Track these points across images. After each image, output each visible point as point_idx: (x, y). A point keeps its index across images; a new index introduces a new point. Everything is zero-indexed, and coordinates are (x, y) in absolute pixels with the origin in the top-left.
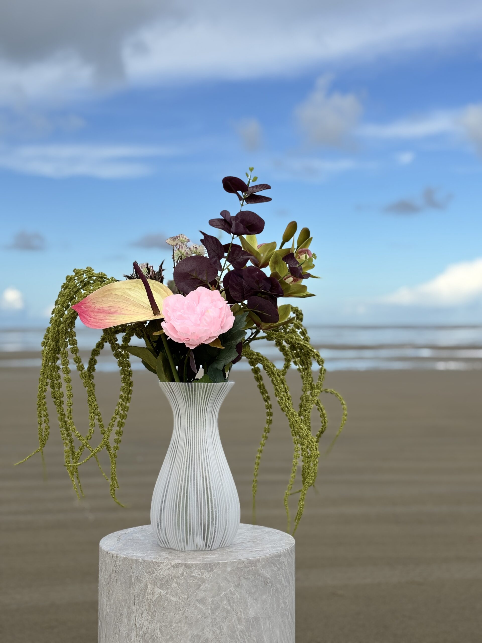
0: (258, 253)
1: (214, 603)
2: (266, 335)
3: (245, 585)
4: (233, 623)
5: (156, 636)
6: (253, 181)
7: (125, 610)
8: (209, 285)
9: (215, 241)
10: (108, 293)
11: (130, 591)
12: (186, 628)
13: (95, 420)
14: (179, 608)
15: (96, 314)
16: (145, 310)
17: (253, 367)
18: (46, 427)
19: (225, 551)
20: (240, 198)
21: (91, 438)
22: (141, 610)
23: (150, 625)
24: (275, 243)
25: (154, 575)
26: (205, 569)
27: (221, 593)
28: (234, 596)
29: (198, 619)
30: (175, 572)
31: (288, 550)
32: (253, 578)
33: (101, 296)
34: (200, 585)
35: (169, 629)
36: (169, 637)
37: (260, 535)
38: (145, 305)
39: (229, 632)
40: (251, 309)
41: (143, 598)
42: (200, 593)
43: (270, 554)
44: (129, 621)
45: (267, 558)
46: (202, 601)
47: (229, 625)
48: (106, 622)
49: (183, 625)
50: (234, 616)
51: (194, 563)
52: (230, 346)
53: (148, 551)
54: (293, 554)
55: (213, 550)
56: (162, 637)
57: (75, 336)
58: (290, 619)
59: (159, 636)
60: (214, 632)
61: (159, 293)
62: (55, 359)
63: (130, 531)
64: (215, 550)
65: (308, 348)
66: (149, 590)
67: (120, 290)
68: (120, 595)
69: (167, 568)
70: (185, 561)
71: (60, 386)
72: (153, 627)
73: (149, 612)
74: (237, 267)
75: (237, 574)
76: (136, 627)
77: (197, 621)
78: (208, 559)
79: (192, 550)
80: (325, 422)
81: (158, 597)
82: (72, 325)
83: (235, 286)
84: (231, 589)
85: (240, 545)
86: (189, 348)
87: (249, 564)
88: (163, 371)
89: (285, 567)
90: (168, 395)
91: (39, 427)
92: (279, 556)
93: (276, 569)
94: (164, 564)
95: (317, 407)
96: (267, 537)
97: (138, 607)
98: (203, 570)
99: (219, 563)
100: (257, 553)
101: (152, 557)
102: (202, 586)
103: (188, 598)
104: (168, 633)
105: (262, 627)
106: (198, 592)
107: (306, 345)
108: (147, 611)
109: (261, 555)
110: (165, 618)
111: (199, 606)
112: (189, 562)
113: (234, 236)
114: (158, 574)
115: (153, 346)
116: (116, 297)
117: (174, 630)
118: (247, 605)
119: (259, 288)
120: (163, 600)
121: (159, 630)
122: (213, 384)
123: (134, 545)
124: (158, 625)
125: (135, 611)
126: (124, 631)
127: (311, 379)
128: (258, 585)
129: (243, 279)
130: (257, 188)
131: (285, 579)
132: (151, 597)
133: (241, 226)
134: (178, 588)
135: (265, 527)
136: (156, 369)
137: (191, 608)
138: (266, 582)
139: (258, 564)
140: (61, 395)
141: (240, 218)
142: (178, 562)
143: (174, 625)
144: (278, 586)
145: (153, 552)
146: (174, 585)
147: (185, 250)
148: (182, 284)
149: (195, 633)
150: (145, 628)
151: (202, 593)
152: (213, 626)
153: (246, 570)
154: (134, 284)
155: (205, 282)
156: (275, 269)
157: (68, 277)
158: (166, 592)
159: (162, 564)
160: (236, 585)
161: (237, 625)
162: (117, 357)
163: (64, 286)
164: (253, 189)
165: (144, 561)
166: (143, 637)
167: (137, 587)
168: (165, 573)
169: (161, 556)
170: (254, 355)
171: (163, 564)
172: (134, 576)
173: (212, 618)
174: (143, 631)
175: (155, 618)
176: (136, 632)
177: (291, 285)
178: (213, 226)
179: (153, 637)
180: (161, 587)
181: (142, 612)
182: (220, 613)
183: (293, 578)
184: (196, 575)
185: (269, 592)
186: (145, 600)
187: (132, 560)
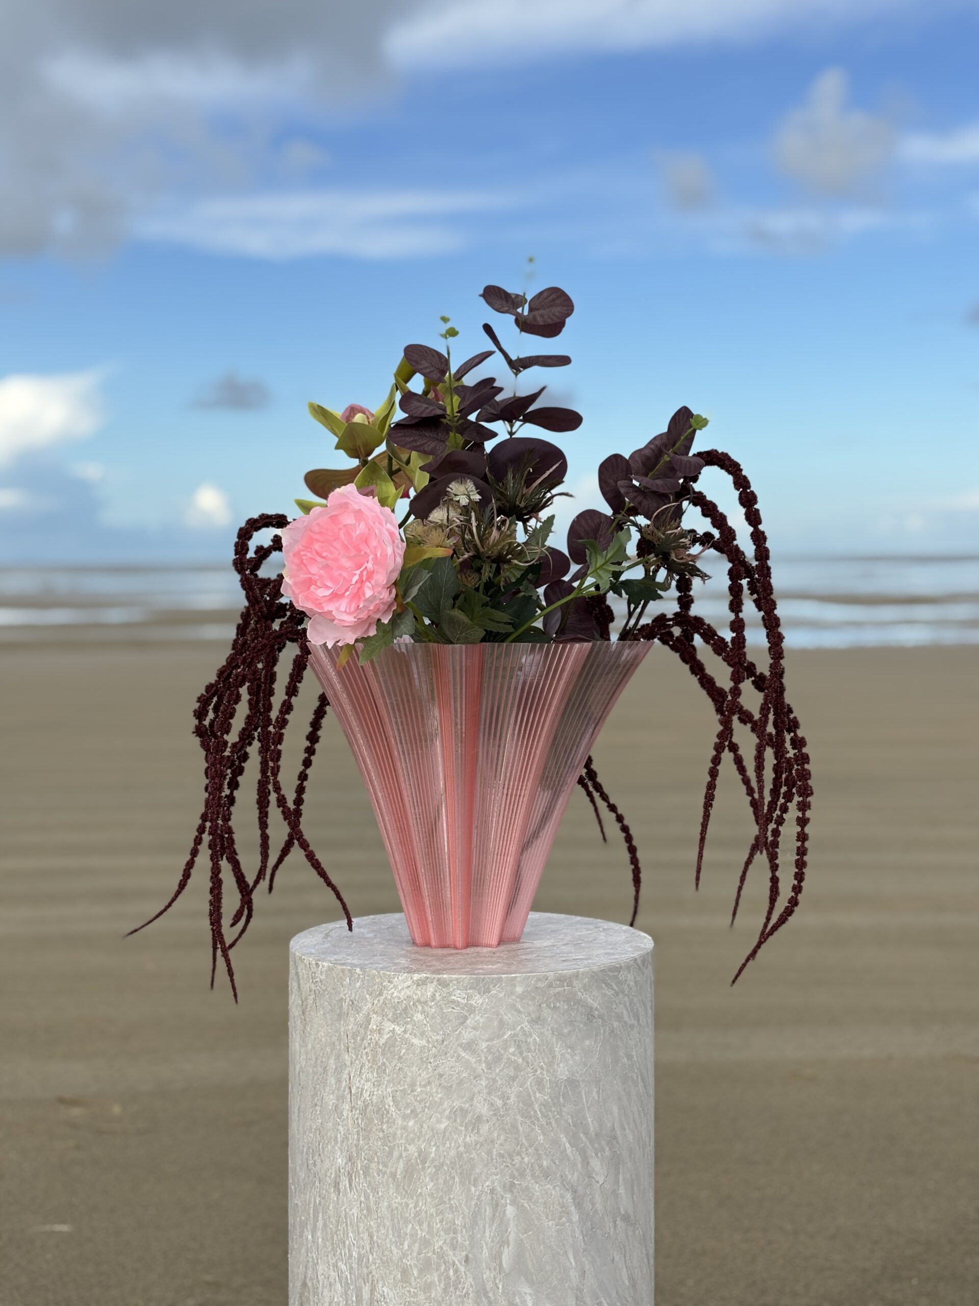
1: (492, 1051)
3: (550, 1019)
4: (527, 1088)
5: (385, 1109)
7: (332, 1061)
11: (340, 1028)
12: (440, 1095)
14: (427, 1059)
22: (360, 1061)
23: (376, 1089)
25: (382, 998)
26: (474, 988)
27: (504, 1034)
28: (530, 1040)
29: (462, 1080)
30: (419, 993)
31: (636, 960)
32: (566, 1007)
34: (466, 1018)
35: (409, 1096)
36: (409, 1111)
37: (589, 934)
39: (521, 1104)
41: (362, 1040)
42: (466, 1032)
43: (598, 964)
44: (339, 1081)
45: (593, 972)
46: (470, 1047)
47: (521, 1092)
48: (299, 1085)
49: (434, 1090)
50: (530, 1075)
51: (454, 976)
53: (376, 956)
54: (647, 967)
56: (397, 1111)
58: (640, 1087)
59: (392, 1109)
60: (492, 1105)
66: (373, 1026)
68: (323, 1034)
69: (406, 985)
70: (439, 974)
72: (380, 1092)
73: (374, 1066)
75: (534, 998)
76: (351, 1092)
77: (461, 1083)
78: (481, 971)
81: (389, 1038)
84: (523, 1025)
87: (558, 982)
89: (629, 991)
92: (618, 969)
93: (610, 993)
96: (603, 937)
97: (354, 1057)
98: (471, 991)
99: (500, 978)
100: (575, 963)
101: (380, 966)
102: (469, 1020)
103: (443, 1041)
104: (407, 1103)
105: (584, 1097)
106: (462, 1030)
108: (370, 1065)
109: (583, 967)
110: (402, 1076)
111: (463, 1055)
114: (389, 997)
117: (418, 1099)
118: (554, 1057)
120: (397, 1043)
121: (391, 1098)
123: (353, 946)
124: (389, 1090)
125: (348, 1063)
126: (331, 1100)
128: (575, 1022)
131: (629, 1013)
132: (377, 1039)
134: (425, 1023)
135: (601, 921)
137: (449, 1059)
138: (590, 1015)
139: (575, 982)
142: (425, 975)
145: (383, 957)
146: (418, 1017)
149: (457, 1104)
150: (366, 1095)
151: (470, 1033)
152: (489, 1093)
153: (552, 991)
158: (403, 1029)
159: (396, 979)
160: (532, 1020)
161: (535, 1093)
165: (364, 972)
166: (364, 1111)
167: (352, 1020)
168: (402, 995)
169: (395, 964)
171: (398, 978)
172: (348, 1000)
173: (488, 1079)
174: (362, 1099)
175: (384, 1076)
176: (351, 1101)
179: (381, 1112)
180: (393, 1021)
181: (362, 1067)
182: (503, 1069)
183: (646, 1013)
184: (459, 999)
185: (596, 1035)
186: (366, 1043)
187: (343, 970)
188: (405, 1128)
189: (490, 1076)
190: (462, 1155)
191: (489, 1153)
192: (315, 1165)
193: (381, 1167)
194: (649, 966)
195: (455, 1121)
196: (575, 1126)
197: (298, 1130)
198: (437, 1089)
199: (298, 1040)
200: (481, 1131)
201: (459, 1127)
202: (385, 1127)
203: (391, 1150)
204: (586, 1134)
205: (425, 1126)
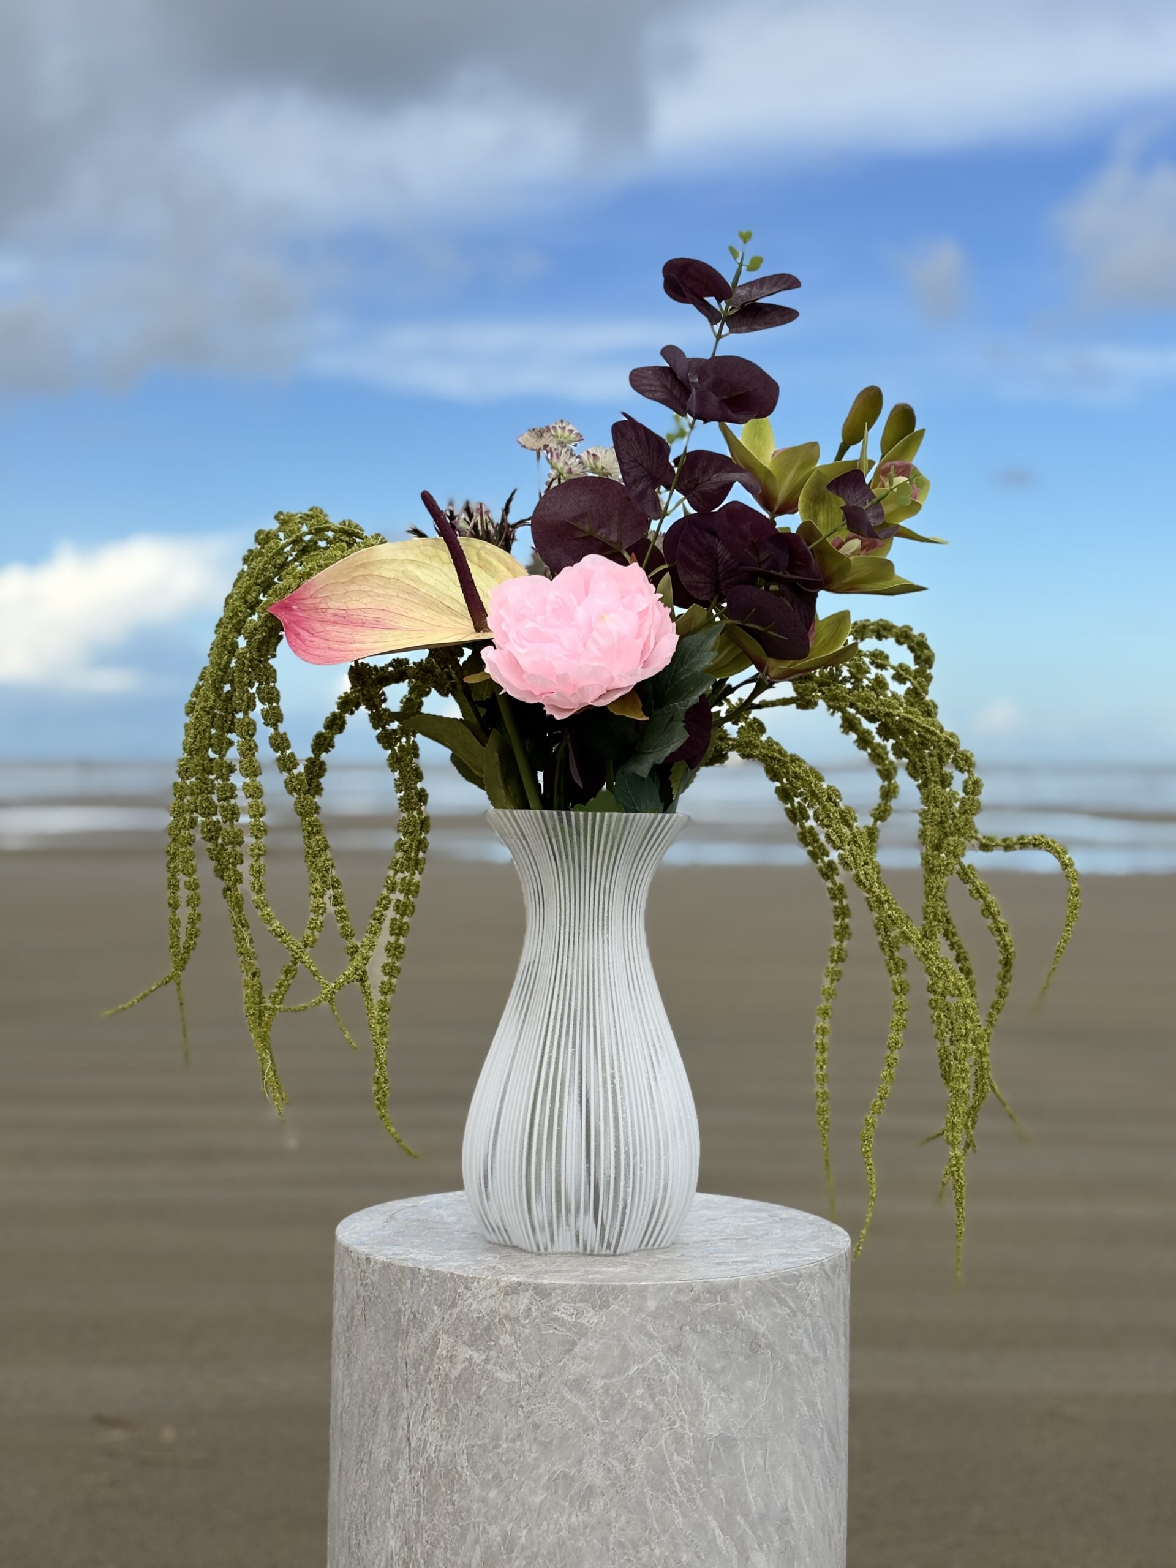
0: (768, 473)
1: (611, 1392)
3: (695, 1348)
4: (660, 1447)
5: (457, 1472)
6: (751, 268)
7: (385, 1399)
8: (626, 555)
9: (644, 439)
10: (361, 572)
11: (397, 1352)
12: (534, 1455)
14: (518, 1402)
15: (329, 628)
16: (456, 619)
18: (190, 915)
19: (651, 1259)
20: (714, 317)
22: (423, 1401)
23: (444, 1443)
24: (814, 445)
25: (455, 1311)
26: (587, 1301)
27: (629, 1368)
28: (666, 1378)
29: (567, 1433)
30: (507, 1305)
31: (823, 1264)
32: (719, 1331)
33: (342, 581)
34: (574, 1344)
35: (491, 1455)
36: (491, 1476)
37: (760, 1225)
38: (455, 607)
39: (650, 1471)
40: (736, 622)
41: (427, 1371)
42: (573, 1365)
43: (768, 1270)
44: (394, 1428)
45: (760, 1282)
46: (578, 1385)
47: (651, 1453)
48: (342, 1430)
49: (527, 1447)
50: (664, 1429)
51: (557, 1282)
52: (671, 715)
53: (451, 1249)
54: (839, 1275)
55: (621, 1255)
56: (474, 1476)
57: (275, 680)
59: (467, 1472)
60: (609, 1470)
61: (494, 574)
62: (222, 744)
63: (427, 1201)
64: (627, 1254)
66: (442, 1351)
67: (394, 566)
68: (373, 1359)
69: (488, 1294)
70: (536, 1278)
72: (450, 1447)
73: (442, 1409)
74: (700, 506)
75: (672, 1317)
76: (410, 1445)
77: (565, 1437)
78: (598, 1276)
79: (566, 1251)
81: (465, 1369)
82: (268, 651)
83: (693, 558)
84: (657, 1357)
85: (698, 1245)
86: (552, 716)
87: (708, 1295)
88: (500, 780)
89: (811, 1310)
91: (169, 914)
92: (796, 1278)
93: (783, 1311)
94: (481, 1283)
96: (779, 1231)
97: (415, 1394)
98: (582, 1305)
99: (625, 1286)
100: (734, 1267)
101: (456, 1264)
102: (579, 1347)
103: (540, 1376)
104: (487, 1465)
105: (743, 1462)
106: (568, 1360)
108: (437, 1406)
109: (743, 1274)
110: (481, 1425)
111: (569, 1397)
112: (546, 1281)
113: (694, 422)
114: (466, 1310)
115: (477, 715)
116: (382, 584)
117: (504, 1458)
118: (700, 1404)
119: (760, 563)
120: (476, 1377)
121: (465, 1456)
122: (624, 815)
123: (423, 1234)
124: (463, 1444)
125: (406, 1403)
126: (382, 1456)
128: (732, 1353)
129: (717, 540)
130: (762, 287)
131: (811, 1341)
132: (447, 1370)
133: (712, 395)
134: (516, 1349)
135: (782, 1207)
136: (483, 776)
137: (549, 1403)
138: (754, 1344)
139: (733, 1296)
141: (712, 376)
142: (516, 1280)
143: (505, 1446)
144: (792, 1357)
145: (462, 1252)
146: (506, 1340)
147: (566, 463)
148: (553, 550)
149: (559, 1468)
150: (430, 1450)
151: (579, 1366)
152: (606, 1453)
153: (699, 1308)
154: (429, 548)
155: (615, 546)
156: (813, 514)
157: (260, 533)
158: (484, 1357)
159: (476, 1283)
160: (670, 1349)
161: (672, 1455)
162: (386, 744)
163: (248, 556)
164: (749, 291)
165: (431, 1273)
166: (427, 1473)
167: (413, 1341)
168: (484, 1308)
169: (477, 1262)
171: (478, 1283)
172: (408, 1313)
173: (604, 1433)
174: (426, 1455)
175: (456, 1424)
176: (410, 1459)
178: (642, 392)
179: (451, 1475)
180: (472, 1344)
181: (425, 1410)
182: (626, 1420)
183: (837, 1341)
184: (564, 1316)
185: (763, 1373)
186: (431, 1375)
187: (402, 1269)
188: (484, 1500)
189: (607, 1429)
190: (564, 1543)
191: (604, 1540)
192: (359, 1546)
193: (449, 1556)
194: (843, 1274)
195: (556, 1492)
196: (729, 1504)
197: (339, 1495)
198: (530, 1446)
199: (341, 1367)
200: (593, 1509)
201: (562, 1503)
202: (455, 1497)
203: (464, 1531)
204: (746, 1516)
205: (513, 1499)
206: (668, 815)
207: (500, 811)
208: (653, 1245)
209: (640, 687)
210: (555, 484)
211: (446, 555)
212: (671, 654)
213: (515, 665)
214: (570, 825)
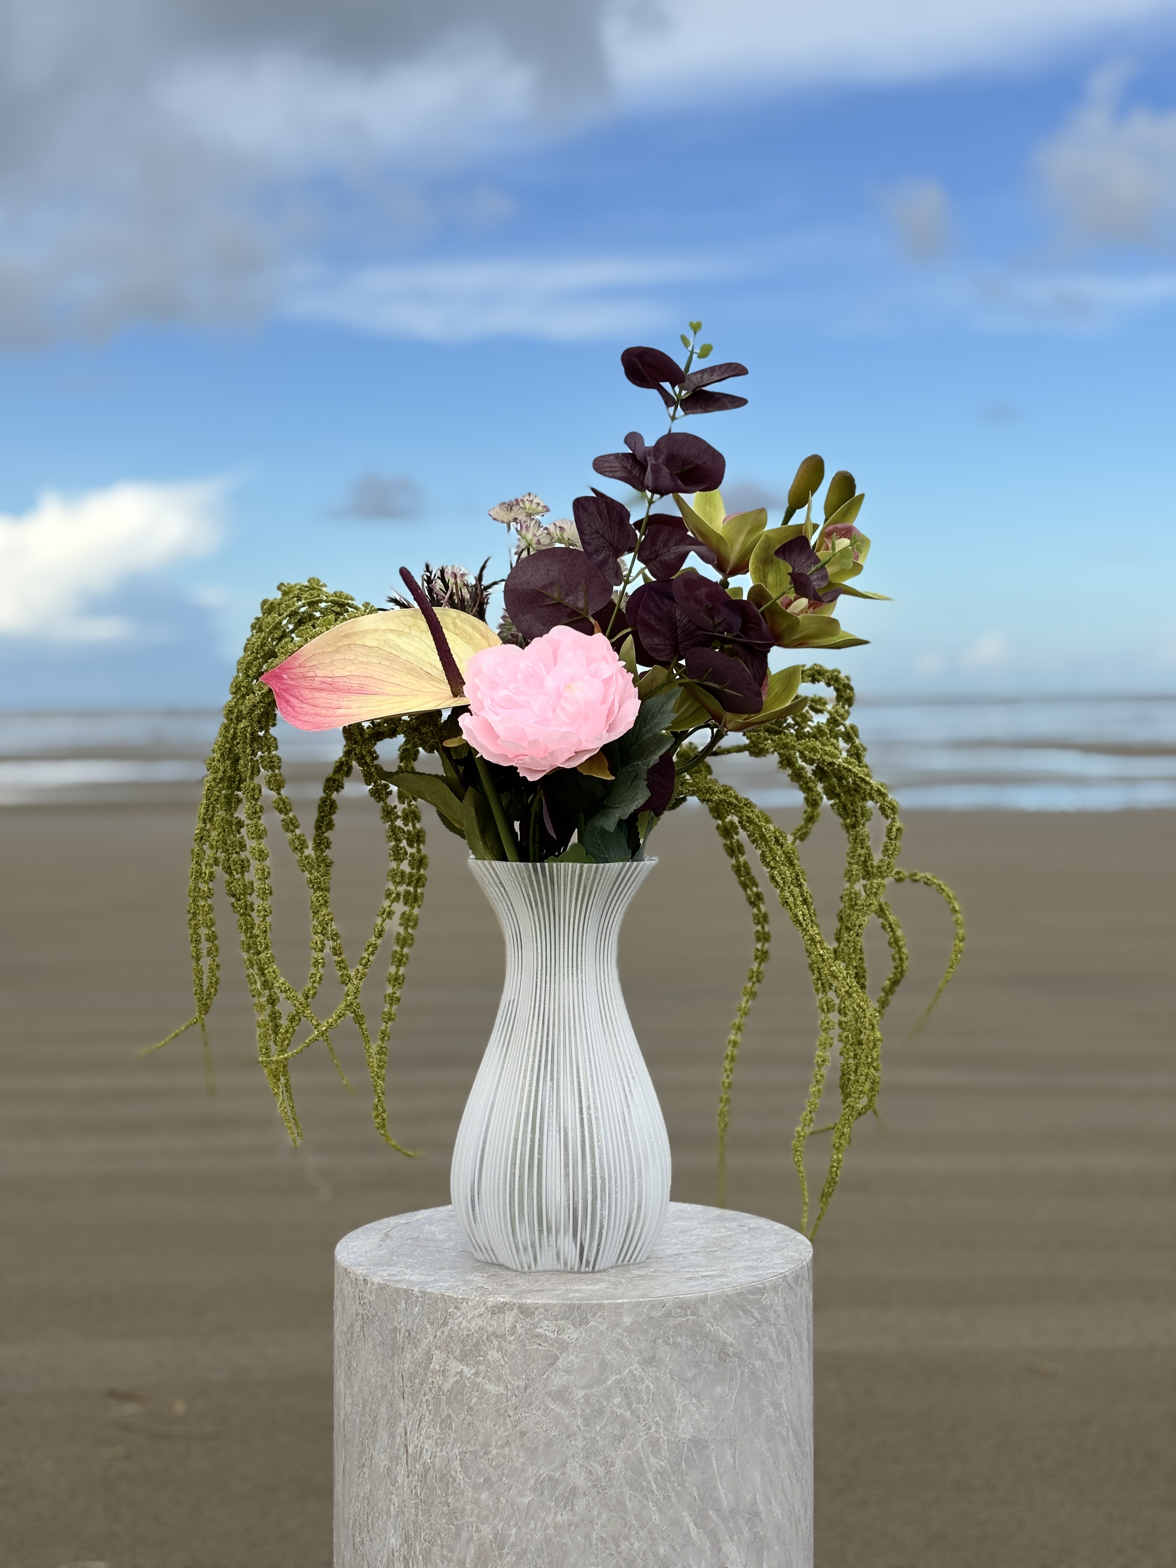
0: (720, 538)
1: (591, 1401)
2: (747, 742)
3: (668, 1359)
4: (637, 1450)
5: (451, 1476)
6: (700, 356)
7: (383, 1409)
8: (591, 621)
9: (605, 512)
10: (346, 641)
11: (393, 1366)
12: (521, 1460)
13: (327, 950)
14: (506, 1411)
15: (317, 694)
16: (435, 684)
17: (720, 822)
18: (210, 965)
19: (627, 1275)
20: (669, 401)
21: (314, 994)
22: (418, 1412)
23: (439, 1449)
24: (762, 511)
25: (446, 1329)
26: (567, 1319)
27: (607, 1378)
28: (642, 1387)
29: (551, 1440)
30: (495, 1323)
31: (786, 1277)
32: (690, 1343)
33: (328, 650)
34: (556, 1358)
35: (482, 1460)
36: (482, 1480)
37: (730, 1236)
38: (434, 672)
39: (629, 1472)
40: (695, 681)
41: (421, 1384)
42: (556, 1377)
43: (735, 1285)
44: (392, 1436)
45: (727, 1296)
46: (561, 1396)
47: (629, 1456)
48: (345, 1436)
49: (515, 1453)
50: (641, 1434)
51: (540, 1302)
52: (634, 773)
53: (442, 1269)
54: (802, 1285)
55: (599, 1271)
56: (467, 1480)
57: (276, 748)
58: (792, 1445)
59: (460, 1476)
60: (591, 1472)
61: (469, 641)
62: (231, 803)
63: (420, 1217)
64: (604, 1270)
65: (856, 775)
66: (435, 1366)
67: (376, 635)
68: (372, 1373)
69: (477, 1312)
70: (521, 1298)
71: (244, 867)
72: (444, 1453)
73: (436, 1418)
74: (660, 574)
75: (646, 1332)
76: (407, 1452)
77: (549, 1444)
78: (577, 1295)
79: (548, 1269)
80: (901, 959)
81: (456, 1382)
82: (267, 722)
83: (653, 623)
84: (633, 1368)
85: (670, 1259)
86: (525, 778)
87: (679, 1310)
88: (477, 832)
89: (776, 1319)
90: (492, 892)
91: (194, 964)
92: (761, 1291)
93: (749, 1322)
94: (470, 1303)
95: (881, 920)
96: (747, 1242)
97: (411, 1405)
98: (563, 1322)
99: (601, 1305)
100: (705, 1281)
101: (446, 1285)
102: (560, 1361)
103: (526, 1388)
104: (479, 1469)
105: (714, 1462)
106: (551, 1373)
107: (850, 767)
108: (432, 1416)
109: (711, 1289)
110: (472, 1433)
111: (553, 1407)
112: (529, 1301)
113: (652, 497)
114: (456, 1328)
115: (457, 772)
116: (366, 653)
117: (494, 1464)
118: (674, 1410)
119: (715, 626)
120: (467, 1389)
121: (458, 1462)
122: (595, 865)
123: (416, 1253)
124: (456, 1451)
125: (404, 1413)
126: (382, 1461)
127: (863, 852)
128: (702, 1362)
129: (675, 605)
130: (712, 375)
131: (775, 1347)
132: (440, 1382)
133: (665, 471)
134: (503, 1363)
135: (750, 1215)
136: (463, 828)
137: (534, 1412)
138: (723, 1354)
139: (702, 1310)
140: (248, 889)
141: (665, 452)
142: (502, 1300)
143: (494, 1452)
144: (758, 1364)
145: (452, 1271)
146: (494, 1355)
147: (535, 535)
148: (527, 619)
149: (544, 1471)
150: (426, 1457)
151: (561, 1378)
152: (587, 1458)
153: (671, 1322)
155: (582, 613)
156: (765, 576)
157: (264, 602)
158: (474, 1371)
159: (465, 1303)
160: (645, 1361)
161: (648, 1457)
162: (378, 797)
163: (256, 624)
164: (702, 378)
165: (424, 1293)
166: (423, 1477)
167: (408, 1356)
168: (473, 1326)
169: (466, 1282)
170: (714, 792)
171: (467, 1303)
172: (403, 1330)
173: (585, 1439)
174: (422, 1461)
175: (450, 1432)
176: (407, 1464)
177: (799, 617)
178: (602, 473)
179: (445, 1479)
180: (462, 1359)
181: (421, 1418)
182: (605, 1426)
183: (801, 1346)
184: (547, 1333)
185: (731, 1379)
186: (426, 1388)
187: (397, 1290)
188: (476, 1502)
189: (588, 1435)
190: (550, 1539)
191: (587, 1536)
192: (362, 1543)
193: (445, 1552)
194: (805, 1283)
195: (542, 1494)
196: (702, 1500)
197: (343, 1496)
198: (518, 1451)
199: (343, 1378)
200: (577, 1508)
201: (548, 1503)
202: (450, 1500)
203: (459, 1529)
204: (718, 1510)
205: (503, 1500)
206: (635, 863)
207: (479, 862)
208: (629, 1261)
209: (606, 749)
210: (525, 554)
211: (424, 625)
212: (634, 718)
213: (490, 730)
214: (544, 875)
